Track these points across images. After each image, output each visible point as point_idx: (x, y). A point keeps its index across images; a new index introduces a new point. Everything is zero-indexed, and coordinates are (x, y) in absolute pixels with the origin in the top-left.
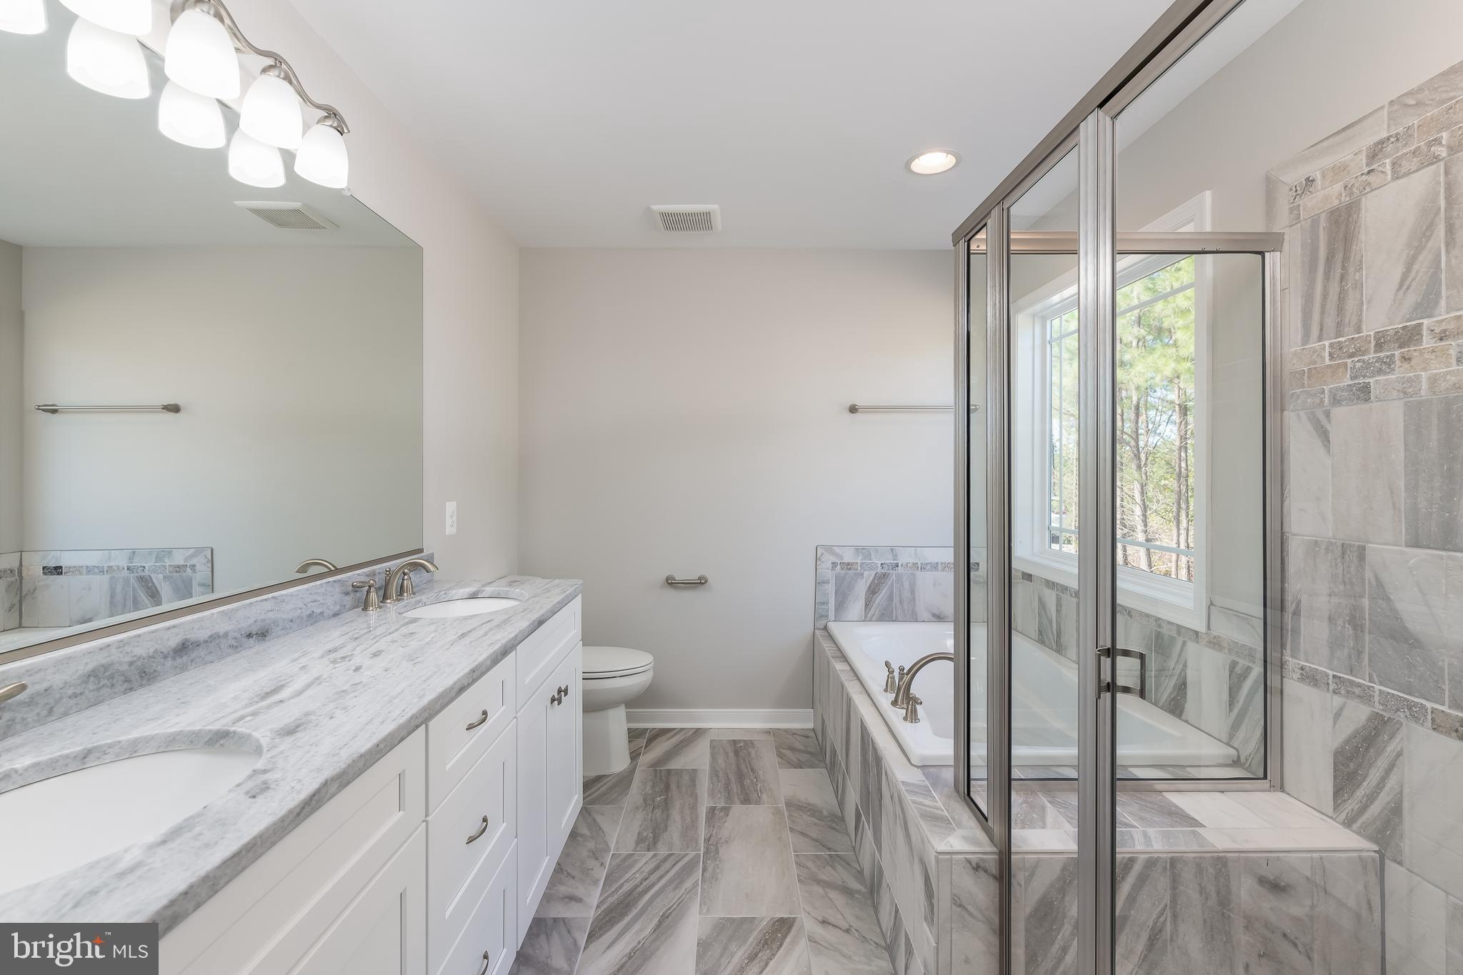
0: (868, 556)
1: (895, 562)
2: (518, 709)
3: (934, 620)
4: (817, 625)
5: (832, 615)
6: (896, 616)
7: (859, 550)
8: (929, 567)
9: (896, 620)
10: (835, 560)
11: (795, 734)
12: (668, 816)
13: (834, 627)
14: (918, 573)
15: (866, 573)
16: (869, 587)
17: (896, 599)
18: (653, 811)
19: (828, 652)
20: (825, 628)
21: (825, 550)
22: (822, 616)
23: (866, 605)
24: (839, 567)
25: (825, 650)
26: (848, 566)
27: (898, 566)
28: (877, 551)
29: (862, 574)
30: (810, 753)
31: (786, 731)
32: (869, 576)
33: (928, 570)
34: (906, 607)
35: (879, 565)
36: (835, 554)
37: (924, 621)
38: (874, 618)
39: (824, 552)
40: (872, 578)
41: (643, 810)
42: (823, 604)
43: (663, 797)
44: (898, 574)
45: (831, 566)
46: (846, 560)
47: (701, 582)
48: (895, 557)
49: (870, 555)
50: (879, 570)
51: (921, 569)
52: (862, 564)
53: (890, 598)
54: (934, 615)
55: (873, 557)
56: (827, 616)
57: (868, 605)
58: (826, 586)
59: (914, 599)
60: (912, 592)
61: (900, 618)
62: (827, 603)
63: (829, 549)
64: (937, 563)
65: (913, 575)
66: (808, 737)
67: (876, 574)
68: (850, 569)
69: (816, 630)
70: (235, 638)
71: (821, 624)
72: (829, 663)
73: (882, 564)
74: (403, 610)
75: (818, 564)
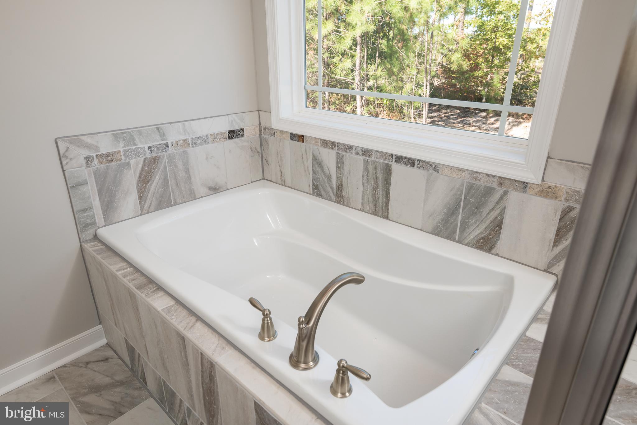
0: (131, 140)
1: (165, 142)
3: (212, 192)
4: (83, 237)
5: (99, 219)
6: (175, 200)
7: (117, 135)
8: (199, 141)
9: (176, 204)
10: (88, 153)
11: (88, 363)
13: (105, 233)
14: (190, 150)
15: (132, 162)
16: (140, 177)
17: (172, 183)
19: (125, 280)
20: (96, 237)
21: (70, 143)
22: (87, 226)
23: (140, 198)
24: (96, 161)
25: (115, 277)
26: (109, 157)
27: (167, 146)
28: (140, 133)
29: (128, 164)
30: (122, 383)
31: (75, 364)
32: (137, 164)
33: (200, 144)
34: (183, 189)
35: (146, 149)
36: (87, 146)
37: (202, 197)
38: (152, 208)
39: (68, 145)
40: (140, 166)
42: (85, 210)
44: (169, 154)
45: (84, 162)
46: (103, 151)
48: (163, 136)
49: (133, 139)
50: (148, 155)
51: (192, 144)
52: (125, 152)
53: (165, 183)
54: (210, 188)
55: (137, 141)
56: (94, 223)
57: (141, 197)
58: (84, 189)
59: (189, 177)
60: (187, 171)
61: (179, 201)
62: (91, 208)
63: (75, 140)
64: (207, 136)
65: (185, 152)
66: (106, 360)
67: (144, 160)
68: (112, 161)
69: (83, 244)
71: (89, 234)
72: (132, 296)
73: (149, 147)
75: (64, 163)
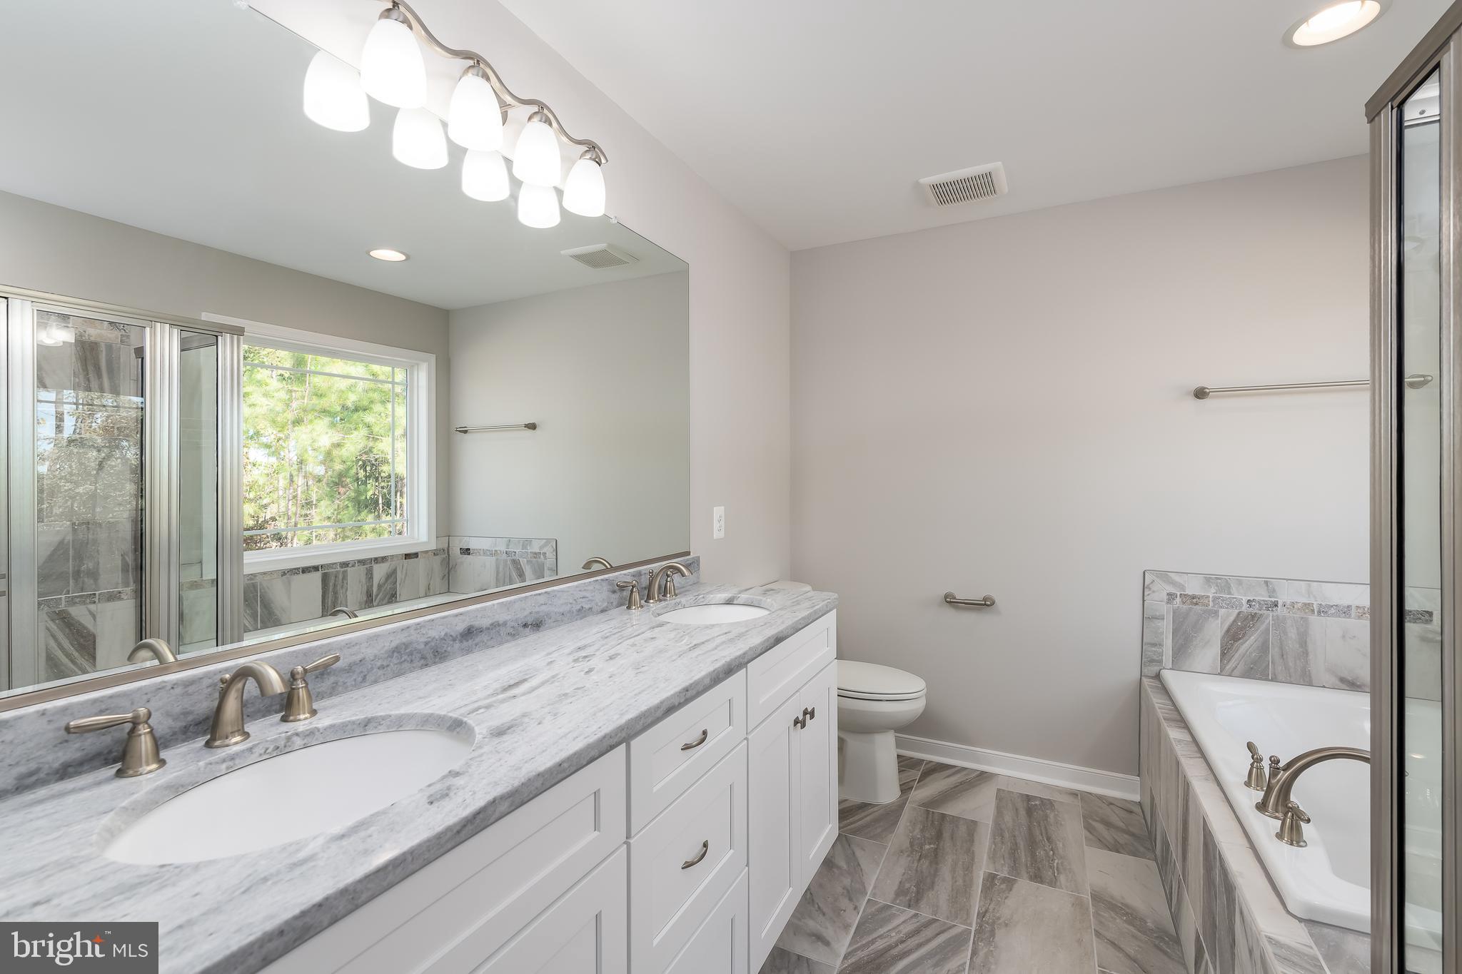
0: (1228, 588)
1: (1273, 600)
2: (749, 731)
3: (1344, 686)
4: (1145, 671)
5: (1167, 658)
6: (1274, 674)
7: (1209, 580)
8: (1333, 611)
9: (1274, 679)
10: (1172, 590)
11: (1112, 804)
12: (936, 870)
13: (1170, 677)
14: (1314, 619)
15: (1222, 612)
16: (1228, 630)
17: (1274, 652)
18: (919, 860)
19: (1159, 710)
20: (1158, 676)
21: (1157, 577)
22: (1152, 661)
23: (1223, 654)
24: (1178, 600)
25: (1154, 708)
26: (1194, 600)
27: (1276, 606)
28: (1240, 583)
29: (1216, 613)
30: (1133, 835)
31: (1100, 797)
32: (1227, 616)
33: (1332, 615)
34: (1291, 664)
35: (1244, 602)
36: (1173, 583)
37: (1324, 687)
38: (1236, 672)
39: (1155, 578)
40: (1232, 618)
41: (908, 856)
42: (1154, 645)
43: (932, 846)
44: (1277, 616)
45: (1165, 597)
46: (1189, 592)
47: (986, 604)
48: (1272, 592)
49: (1229, 587)
50: (1245, 608)
51: (1319, 612)
52: (1215, 599)
53: (1264, 648)
54: (1342, 680)
55: (1234, 590)
56: (1160, 662)
57: (1225, 653)
58: (1159, 623)
59: (1306, 653)
60: (1303, 643)
61: (1280, 677)
62: (1161, 645)
63: (1164, 575)
64: (1349, 607)
65: (1305, 620)
66: (1131, 812)
67: (1239, 613)
68: (1196, 604)
69: (1143, 678)
70: (513, 627)
71: (1153, 669)
72: (1159, 724)
73: (1249, 601)
74: (662, 611)
75: (1146, 593)
